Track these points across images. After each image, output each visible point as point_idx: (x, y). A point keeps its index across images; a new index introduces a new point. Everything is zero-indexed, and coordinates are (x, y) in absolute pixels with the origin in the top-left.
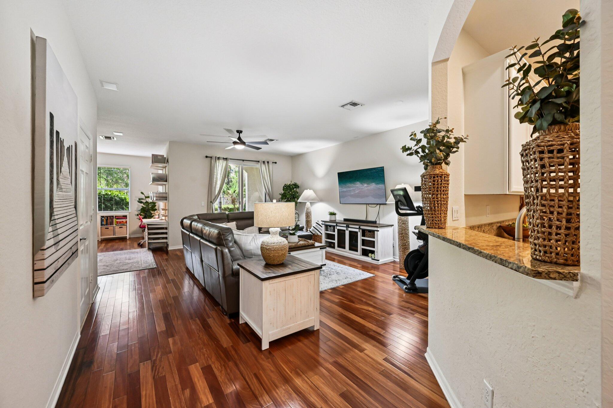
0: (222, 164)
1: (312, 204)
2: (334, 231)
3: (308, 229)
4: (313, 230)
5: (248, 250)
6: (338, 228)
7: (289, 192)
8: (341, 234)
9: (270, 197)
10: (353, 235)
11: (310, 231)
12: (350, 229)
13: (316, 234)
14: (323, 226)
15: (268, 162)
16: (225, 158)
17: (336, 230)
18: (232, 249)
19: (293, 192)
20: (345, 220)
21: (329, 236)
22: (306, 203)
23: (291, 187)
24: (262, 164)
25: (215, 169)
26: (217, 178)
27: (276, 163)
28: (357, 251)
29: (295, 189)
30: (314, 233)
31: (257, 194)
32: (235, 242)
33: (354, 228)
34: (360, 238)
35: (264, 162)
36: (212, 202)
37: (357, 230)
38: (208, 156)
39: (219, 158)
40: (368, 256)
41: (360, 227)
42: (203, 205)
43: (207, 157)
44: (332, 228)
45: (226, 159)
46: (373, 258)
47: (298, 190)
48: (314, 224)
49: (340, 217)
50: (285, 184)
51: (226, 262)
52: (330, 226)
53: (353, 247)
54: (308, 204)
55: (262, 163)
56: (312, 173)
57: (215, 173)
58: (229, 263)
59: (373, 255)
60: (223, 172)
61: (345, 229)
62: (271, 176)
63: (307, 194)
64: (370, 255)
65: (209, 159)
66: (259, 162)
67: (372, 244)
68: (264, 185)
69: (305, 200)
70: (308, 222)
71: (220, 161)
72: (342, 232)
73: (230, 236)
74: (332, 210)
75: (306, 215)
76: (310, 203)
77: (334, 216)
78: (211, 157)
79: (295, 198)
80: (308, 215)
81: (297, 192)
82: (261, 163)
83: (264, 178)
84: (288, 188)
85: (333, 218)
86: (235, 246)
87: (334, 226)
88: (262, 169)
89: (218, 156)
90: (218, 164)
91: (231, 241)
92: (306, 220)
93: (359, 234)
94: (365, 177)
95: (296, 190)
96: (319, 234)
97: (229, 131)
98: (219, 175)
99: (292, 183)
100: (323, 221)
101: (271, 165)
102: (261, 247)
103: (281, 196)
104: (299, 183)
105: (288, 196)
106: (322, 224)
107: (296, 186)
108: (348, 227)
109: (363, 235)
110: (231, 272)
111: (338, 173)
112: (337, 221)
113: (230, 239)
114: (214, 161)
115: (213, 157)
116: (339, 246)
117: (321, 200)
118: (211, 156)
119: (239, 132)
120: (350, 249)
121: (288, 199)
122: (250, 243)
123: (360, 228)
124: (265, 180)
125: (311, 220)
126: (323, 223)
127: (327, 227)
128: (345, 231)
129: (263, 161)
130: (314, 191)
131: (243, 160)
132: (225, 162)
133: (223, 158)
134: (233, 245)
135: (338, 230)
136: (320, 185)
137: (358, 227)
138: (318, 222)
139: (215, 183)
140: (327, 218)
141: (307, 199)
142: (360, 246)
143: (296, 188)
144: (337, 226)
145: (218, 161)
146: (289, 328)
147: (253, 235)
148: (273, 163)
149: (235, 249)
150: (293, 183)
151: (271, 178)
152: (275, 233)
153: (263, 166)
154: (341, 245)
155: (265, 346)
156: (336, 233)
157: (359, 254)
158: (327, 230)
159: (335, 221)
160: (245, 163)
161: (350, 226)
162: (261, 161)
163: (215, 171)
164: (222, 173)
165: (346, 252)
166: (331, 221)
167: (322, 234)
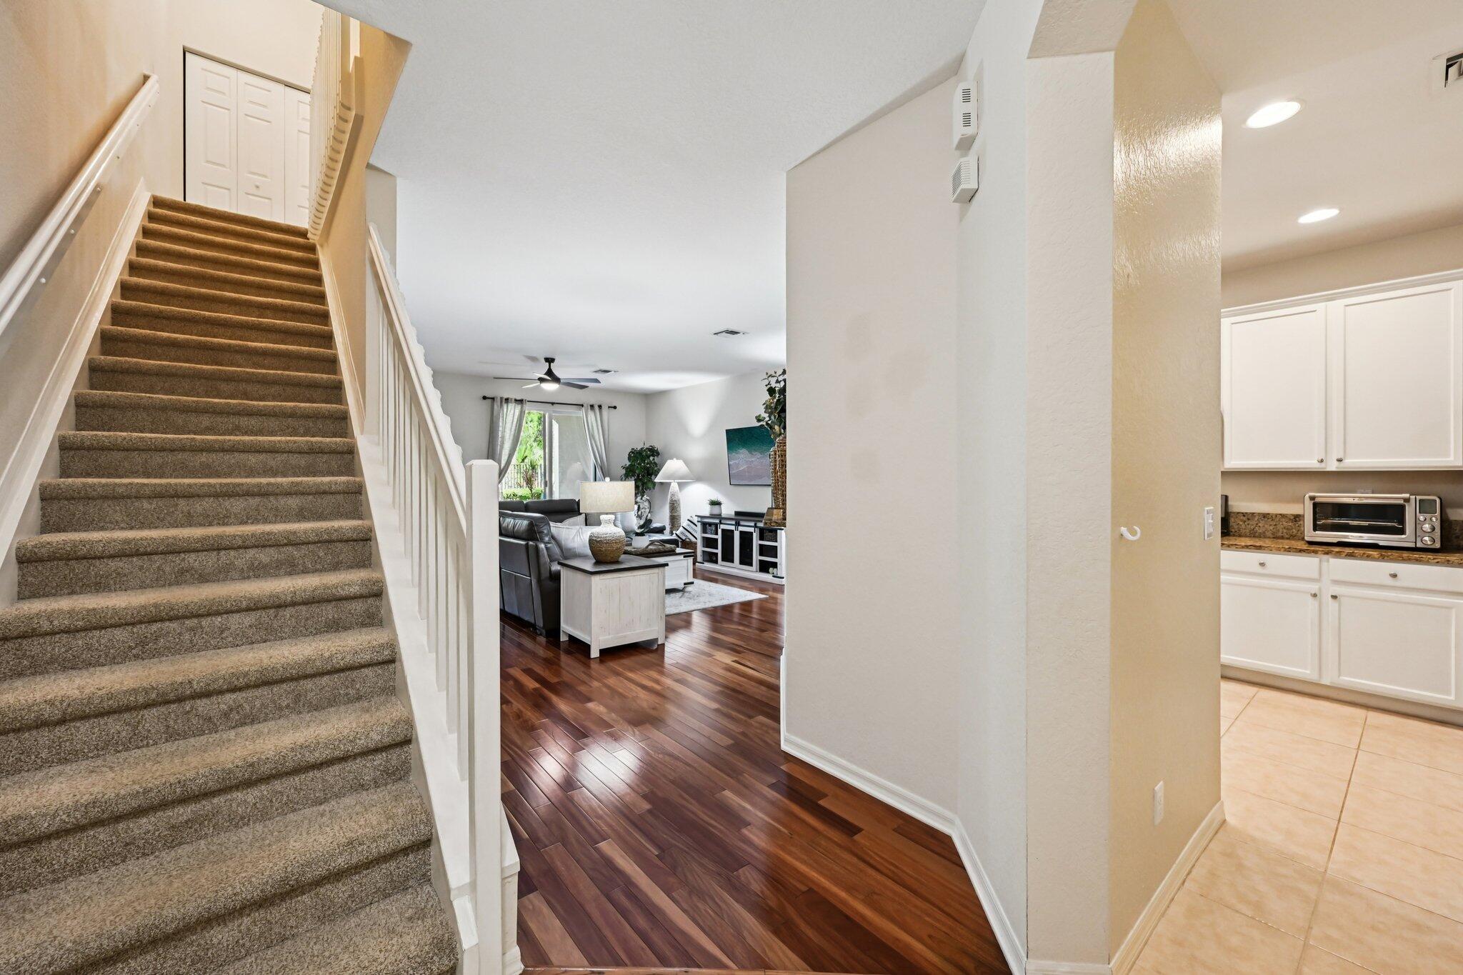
0: (512, 412)
1: (681, 485)
2: (717, 534)
3: (674, 532)
4: (682, 533)
5: (570, 549)
6: (723, 527)
7: (640, 464)
8: (728, 535)
9: (603, 471)
10: (746, 538)
11: (676, 534)
12: (741, 529)
13: (688, 540)
14: (699, 524)
15: (600, 407)
16: (519, 400)
17: (720, 531)
18: (549, 545)
19: (648, 464)
20: (737, 513)
21: (710, 543)
22: (670, 483)
23: (644, 454)
24: (589, 410)
25: (501, 420)
26: (503, 437)
27: (615, 407)
28: (751, 564)
29: (651, 458)
30: (684, 538)
31: (577, 466)
32: (553, 537)
33: (747, 527)
34: (756, 542)
35: (592, 406)
37: (752, 530)
38: (487, 395)
39: (507, 400)
40: (768, 572)
41: (755, 524)
43: (485, 398)
44: (713, 528)
45: (520, 402)
46: (775, 574)
47: (657, 460)
48: (684, 523)
49: (728, 510)
50: (633, 449)
51: (542, 560)
52: (710, 524)
53: (746, 560)
54: (674, 486)
55: (589, 407)
56: (683, 428)
57: (501, 429)
58: (545, 563)
59: (775, 569)
60: (514, 425)
61: (733, 528)
62: (606, 432)
63: (671, 468)
64: (771, 570)
65: (489, 401)
66: (582, 406)
67: (773, 551)
68: (593, 450)
69: (669, 478)
70: (674, 520)
71: (510, 405)
72: (729, 534)
73: (545, 527)
74: (716, 496)
75: (670, 507)
76: (678, 483)
77: (717, 507)
78: (493, 399)
79: (651, 475)
80: (674, 507)
81: (655, 463)
82: (587, 408)
83: (592, 436)
84: (638, 455)
85: (716, 510)
86: (553, 541)
87: (716, 525)
88: (589, 419)
89: (506, 397)
90: (505, 410)
91: (547, 535)
92: (671, 516)
93: (754, 535)
94: (757, 438)
95: (654, 459)
96: (693, 539)
97: (534, 359)
98: (508, 431)
99: (645, 447)
100: (698, 516)
101: (605, 411)
102: (590, 540)
103: (624, 471)
104: (658, 446)
105: (637, 472)
106: (698, 522)
107: (653, 452)
108: (738, 524)
109: (762, 538)
110: (548, 575)
111: (727, 430)
112: (723, 516)
113: (545, 532)
114: (498, 406)
115: (497, 398)
116: (723, 560)
117: (699, 479)
118: (493, 396)
119: (550, 360)
120: (742, 562)
121: (638, 476)
122: (573, 538)
123: (755, 526)
124: (595, 442)
125: (679, 516)
126: (700, 519)
127: (705, 526)
128: (732, 531)
129: (591, 403)
130: (684, 461)
131: (553, 404)
132: (518, 408)
133: (516, 400)
134: (550, 540)
135: (723, 530)
136: (697, 451)
137: (753, 524)
138: (691, 519)
139: (500, 446)
140: (706, 510)
141: (672, 476)
142: (756, 557)
143: (653, 455)
144: (721, 523)
145: (505, 406)
146: (625, 637)
147: (578, 527)
148: (609, 407)
149: (552, 546)
150: (647, 446)
151: (606, 436)
152: (608, 522)
153: (591, 414)
154: (728, 557)
155: (595, 653)
156: (719, 537)
157: (755, 570)
158: (704, 531)
159: (720, 515)
160: (557, 408)
161: (742, 523)
162: (587, 405)
163: (501, 424)
164: (514, 428)
165: (735, 568)
166: (712, 516)
167: (696, 539)
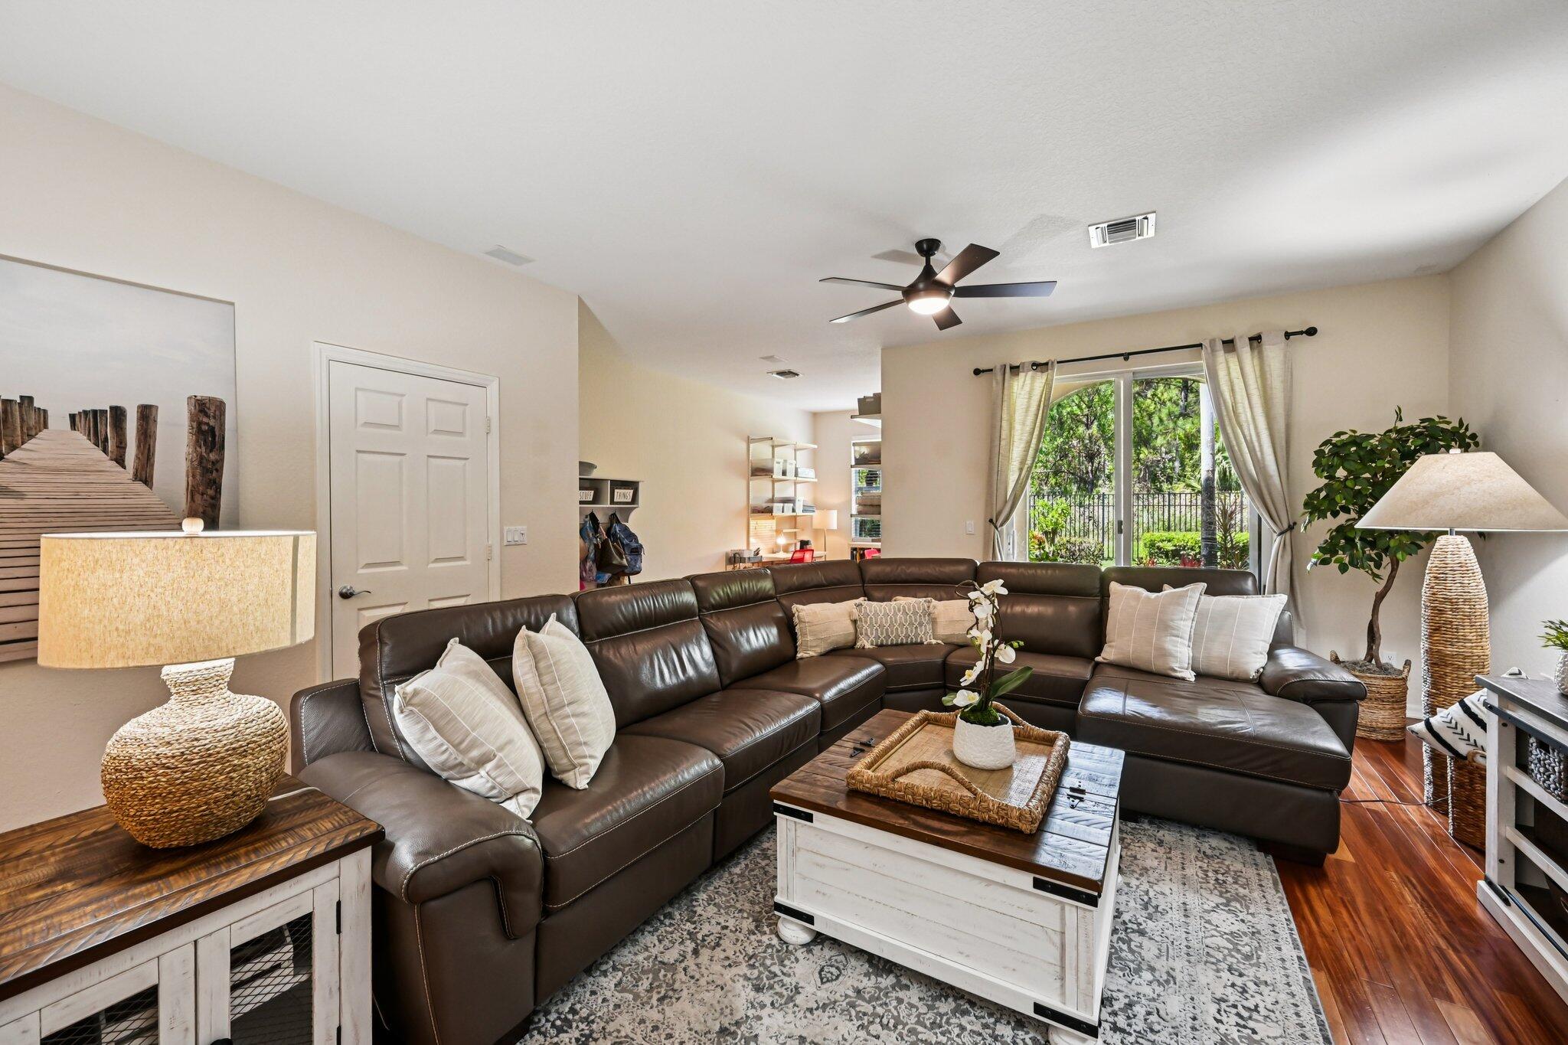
0: (1027, 388)
15: (1254, 340)
16: (1042, 364)
24: (1221, 353)
27: (1312, 331)
35: (1229, 343)
36: (994, 520)
38: (981, 368)
39: (1017, 368)
42: (970, 529)
43: (977, 372)
45: (1045, 366)
55: (1221, 347)
65: (987, 377)
66: (1200, 345)
71: (1022, 375)
82: (1213, 351)
83: (1233, 415)
88: (1221, 374)
89: (1016, 362)
90: (1014, 389)
101: (1274, 348)
114: (997, 383)
119: (924, 247)
127: (1521, 742)
129: (1229, 336)
131: (1126, 356)
132: (1040, 379)
133: (1034, 364)
145: (1014, 380)
148: (1288, 335)
153: (1226, 363)
162: (1214, 343)
